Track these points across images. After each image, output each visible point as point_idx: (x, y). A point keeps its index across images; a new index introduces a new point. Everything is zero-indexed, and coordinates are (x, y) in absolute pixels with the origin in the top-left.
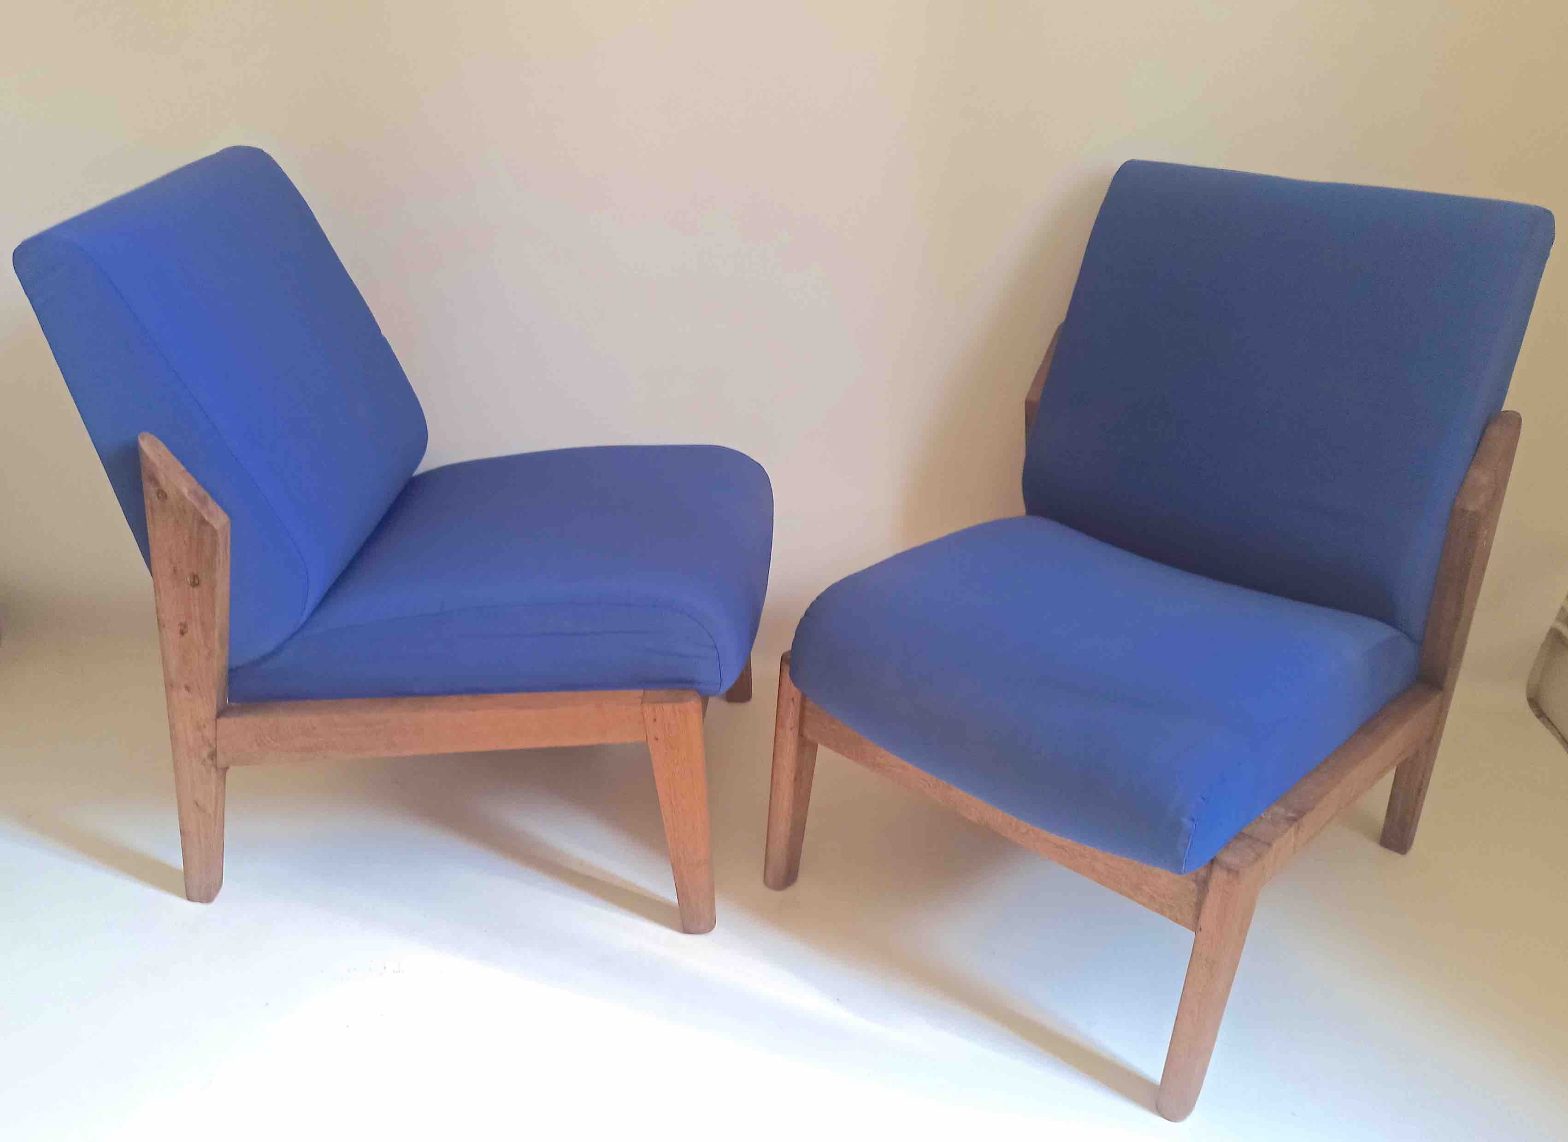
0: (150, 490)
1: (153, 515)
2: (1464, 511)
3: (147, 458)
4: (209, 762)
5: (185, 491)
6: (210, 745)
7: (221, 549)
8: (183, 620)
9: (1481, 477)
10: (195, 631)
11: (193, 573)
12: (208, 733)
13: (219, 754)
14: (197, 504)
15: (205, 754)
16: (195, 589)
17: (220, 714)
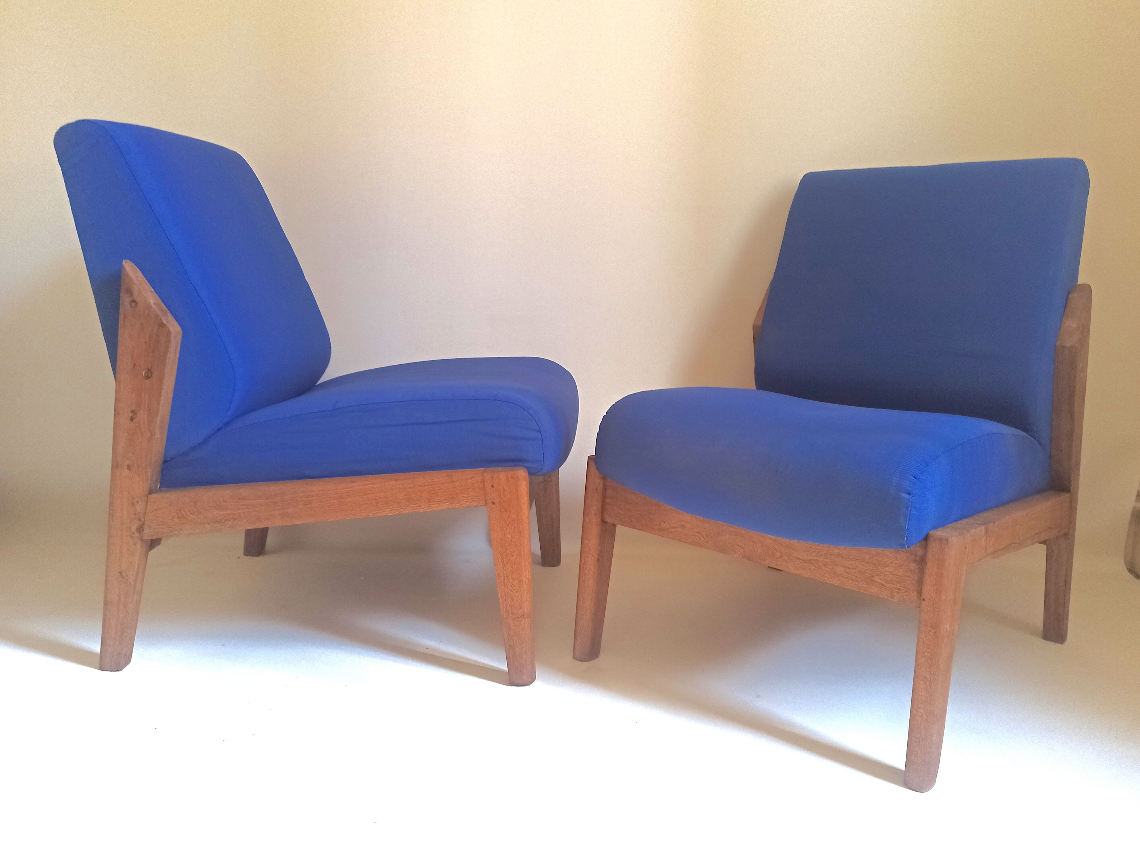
0: (125, 300)
1: (124, 321)
2: (1063, 347)
3: (128, 275)
4: (137, 535)
5: (152, 302)
6: (140, 520)
7: (172, 350)
8: (133, 408)
9: (1071, 324)
10: (142, 416)
11: (148, 368)
12: (139, 508)
13: (146, 527)
14: (159, 313)
15: (134, 527)
16: (147, 381)
17: (151, 492)
